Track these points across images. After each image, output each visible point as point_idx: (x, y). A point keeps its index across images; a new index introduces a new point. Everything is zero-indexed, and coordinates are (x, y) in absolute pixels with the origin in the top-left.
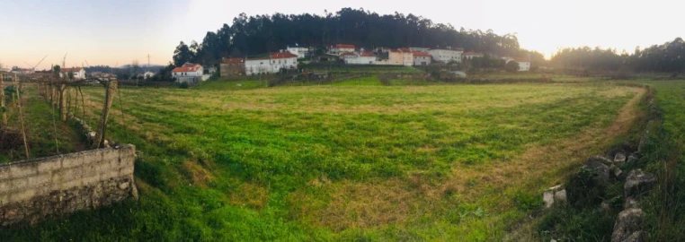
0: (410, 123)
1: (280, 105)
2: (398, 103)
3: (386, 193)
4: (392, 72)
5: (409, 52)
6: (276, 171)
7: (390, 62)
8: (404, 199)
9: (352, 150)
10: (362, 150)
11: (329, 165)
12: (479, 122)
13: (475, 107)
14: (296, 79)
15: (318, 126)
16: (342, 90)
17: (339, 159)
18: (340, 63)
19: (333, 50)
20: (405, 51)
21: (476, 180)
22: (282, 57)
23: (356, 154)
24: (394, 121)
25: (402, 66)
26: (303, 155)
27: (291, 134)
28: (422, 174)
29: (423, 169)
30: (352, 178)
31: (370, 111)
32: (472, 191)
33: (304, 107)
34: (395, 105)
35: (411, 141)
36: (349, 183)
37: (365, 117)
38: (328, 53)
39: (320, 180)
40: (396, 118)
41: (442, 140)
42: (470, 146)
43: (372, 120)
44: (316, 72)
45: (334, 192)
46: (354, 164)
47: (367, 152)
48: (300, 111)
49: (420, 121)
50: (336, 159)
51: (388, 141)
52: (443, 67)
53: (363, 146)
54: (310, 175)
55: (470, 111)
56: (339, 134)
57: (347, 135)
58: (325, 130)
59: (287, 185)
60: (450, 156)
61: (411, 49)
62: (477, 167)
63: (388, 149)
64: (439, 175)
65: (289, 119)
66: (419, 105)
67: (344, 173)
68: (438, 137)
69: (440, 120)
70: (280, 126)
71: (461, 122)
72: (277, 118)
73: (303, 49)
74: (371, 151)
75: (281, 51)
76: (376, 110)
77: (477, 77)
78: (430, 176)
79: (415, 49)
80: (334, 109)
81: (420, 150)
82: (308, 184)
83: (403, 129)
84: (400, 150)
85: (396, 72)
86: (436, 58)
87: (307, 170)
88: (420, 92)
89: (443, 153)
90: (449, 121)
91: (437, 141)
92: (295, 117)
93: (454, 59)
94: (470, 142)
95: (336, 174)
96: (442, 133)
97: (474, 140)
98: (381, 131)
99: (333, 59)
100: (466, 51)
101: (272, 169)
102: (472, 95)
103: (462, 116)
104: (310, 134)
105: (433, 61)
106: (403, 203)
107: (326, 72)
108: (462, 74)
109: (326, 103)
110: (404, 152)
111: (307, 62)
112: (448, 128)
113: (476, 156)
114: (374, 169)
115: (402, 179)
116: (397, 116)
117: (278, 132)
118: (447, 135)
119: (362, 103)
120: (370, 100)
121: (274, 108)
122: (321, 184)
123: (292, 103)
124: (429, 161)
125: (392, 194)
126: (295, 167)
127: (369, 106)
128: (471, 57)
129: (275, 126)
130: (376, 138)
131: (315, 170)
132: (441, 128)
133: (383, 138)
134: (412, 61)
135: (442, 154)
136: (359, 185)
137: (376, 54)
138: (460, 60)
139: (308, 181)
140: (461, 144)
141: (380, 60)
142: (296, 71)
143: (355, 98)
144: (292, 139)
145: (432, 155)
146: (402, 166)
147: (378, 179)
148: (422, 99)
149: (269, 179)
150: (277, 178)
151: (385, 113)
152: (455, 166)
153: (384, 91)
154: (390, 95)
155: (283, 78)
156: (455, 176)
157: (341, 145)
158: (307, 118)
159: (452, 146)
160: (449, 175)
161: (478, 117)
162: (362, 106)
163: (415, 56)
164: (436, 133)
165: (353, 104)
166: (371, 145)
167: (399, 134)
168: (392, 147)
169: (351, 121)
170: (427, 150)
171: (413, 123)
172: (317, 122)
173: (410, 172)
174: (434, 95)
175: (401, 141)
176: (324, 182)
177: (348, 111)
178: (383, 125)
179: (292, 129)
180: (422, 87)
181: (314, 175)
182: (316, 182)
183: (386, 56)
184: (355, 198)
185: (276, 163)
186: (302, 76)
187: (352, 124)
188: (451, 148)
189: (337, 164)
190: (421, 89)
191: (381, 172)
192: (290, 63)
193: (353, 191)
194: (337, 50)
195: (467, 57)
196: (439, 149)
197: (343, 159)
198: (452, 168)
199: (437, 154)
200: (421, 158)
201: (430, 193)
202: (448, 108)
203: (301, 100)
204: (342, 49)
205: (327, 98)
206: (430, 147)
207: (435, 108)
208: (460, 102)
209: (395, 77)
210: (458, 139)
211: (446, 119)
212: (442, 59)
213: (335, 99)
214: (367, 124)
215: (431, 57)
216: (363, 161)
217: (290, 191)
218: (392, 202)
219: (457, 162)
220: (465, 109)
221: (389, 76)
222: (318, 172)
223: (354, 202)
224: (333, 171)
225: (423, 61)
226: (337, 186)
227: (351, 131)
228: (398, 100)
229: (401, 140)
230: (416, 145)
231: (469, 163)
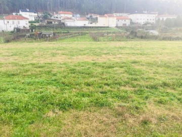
0: (115, 69)
1: (16, 57)
2: (105, 54)
3: (101, 118)
4: (100, 31)
5: (113, 17)
6: (17, 110)
7: (98, 25)
8: (113, 123)
9: (75, 88)
10: (82, 88)
11: (60, 100)
12: (170, 71)
13: (166, 59)
14: (29, 37)
15: (49, 72)
16: (64, 46)
17: (66, 95)
18: (62, 25)
19: (56, 16)
20: (109, 16)
21: (167, 117)
22: (15, 19)
23: (78, 91)
24: (103, 67)
25: (108, 27)
26: (39, 95)
27: (28, 80)
28: (125, 106)
29: (126, 102)
30: (76, 108)
31: (86, 60)
32: (163, 125)
33: (37, 59)
34: (104, 56)
35: (116, 82)
36: (74, 112)
37: (83, 65)
38: (52, 18)
39: (54, 112)
40: (104, 65)
41: (139, 83)
42: (161, 89)
43: (88, 66)
44: (44, 32)
45: (65, 119)
46: (77, 98)
47: (85, 89)
48: (34, 62)
49: (122, 67)
50: (64, 95)
51: (100, 81)
52: (140, 27)
53: (83, 85)
54: (46, 109)
55: (161, 62)
56: (65, 77)
57: (71, 79)
58: (54, 75)
59: (27, 120)
60: (146, 95)
61: (114, 14)
62: (168, 106)
63: (100, 87)
64: (137, 108)
65: (25, 68)
66: (120, 56)
67: (71, 105)
68: (136, 80)
69: (137, 67)
70: (17, 75)
71: (154, 70)
72: (15, 68)
73: (33, 14)
74: (89, 89)
75: (14, 14)
76: (90, 59)
77: (168, 34)
78: (130, 108)
79: (118, 14)
80: (60, 59)
81: (122, 88)
82: (44, 116)
83: (109, 73)
84: (108, 88)
85: (104, 31)
86: (134, 21)
87: (43, 106)
88: (121, 46)
89: (140, 92)
90: (144, 68)
91: (135, 83)
92: (30, 67)
93: (150, 21)
94: (161, 86)
95: (64, 106)
96: (138, 77)
97: (165, 85)
98: (95, 74)
99: (56, 23)
100: (159, 14)
101: (13, 110)
102: (164, 49)
103: (155, 65)
104: (44, 78)
105: (132, 23)
106: (113, 125)
107: (52, 32)
108: (156, 33)
109: (54, 55)
110: (111, 89)
111: (37, 24)
112: (143, 74)
113: (167, 98)
114: (92, 102)
115: (111, 109)
116: (105, 63)
117: (16, 79)
118: (143, 78)
119: (80, 54)
120: (86, 52)
121: (11, 60)
122: (54, 115)
123: (27, 56)
124: (129, 98)
125: (105, 119)
126: (33, 105)
127: (85, 56)
128: (165, 19)
129: (13, 75)
130: (92, 80)
131: (49, 105)
132: (137, 73)
133: (96, 79)
134: (115, 23)
135: (138, 93)
136: (82, 112)
137: (88, 19)
138: (154, 22)
139: (44, 114)
140: (154, 87)
141: (91, 23)
142: (28, 31)
143: (75, 51)
144: (29, 84)
145: (132, 93)
146: (111, 100)
147: (95, 108)
148: (123, 51)
149: (12, 117)
150: (18, 116)
151: (96, 61)
152: (150, 103)
153: (95, 45)
154: (99, 48)
155: (18, 35)
156: (149, 110)
157: (67, 85)
158: (39, 67)
159: (147, 87)
160: (145, 109)
161: (169, 67)
162: (80, 57)
163: (118, 20)
164: (134, 77)
165: (73, 56)
166: (88, 85)
167: (108, 76)
168: (103, 85)
169: (73, 67)
170: (127, 88)
171: (117, 68)
172: (48, 70)
173: (116, 104)
174: (132, 48)
175: (109, 82)
176: (57, 113)
177: (70, 60)
178: (96, 70)
179: (29, 76)
180: (122, 43)
181: (49, 108)
182: (51, 114)
183: (96, 20)
184: (79, 123)
185: (16, 104)
186: (33, 35)
187: (73, 70)
188: (147, 89)
189: (65, 99)
190: (122, 44)
191: (96, 103)
192: (23, 24)
193: (77, 118)
194: (59, 16)
195: (161, 19)
196: (136, 89)
197: (69, 95)
198: (147, 105)
199: (135, 92)
200: (123, 94)
201: (131, 121)
202: (143, 59)
203: (34, 53)
204: (62, 15)
205: (54, 51)
206: (129, 87)
207: (133, 58)
208: (153, 54)
209: (102, 35)
210: (152, 83)
211: (142, 67)
212: (139, 21)
213: (60, 52)
214: (85, 69)
215: (131, 20)
216: (83, 96)
217: (30, 123)
218: (105, 125)
219: (151, 100)
220: (157, 60)
221: (98, 34)
222: (52, 106)
223: (79, 125)
224: (63, 104)
225: (125, 23)
226: (66, 114)
227: (73, 75)
228: (105, 52)
229: (109, 80)
230: (120, 84)
231: (161, 102)
